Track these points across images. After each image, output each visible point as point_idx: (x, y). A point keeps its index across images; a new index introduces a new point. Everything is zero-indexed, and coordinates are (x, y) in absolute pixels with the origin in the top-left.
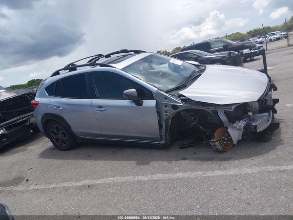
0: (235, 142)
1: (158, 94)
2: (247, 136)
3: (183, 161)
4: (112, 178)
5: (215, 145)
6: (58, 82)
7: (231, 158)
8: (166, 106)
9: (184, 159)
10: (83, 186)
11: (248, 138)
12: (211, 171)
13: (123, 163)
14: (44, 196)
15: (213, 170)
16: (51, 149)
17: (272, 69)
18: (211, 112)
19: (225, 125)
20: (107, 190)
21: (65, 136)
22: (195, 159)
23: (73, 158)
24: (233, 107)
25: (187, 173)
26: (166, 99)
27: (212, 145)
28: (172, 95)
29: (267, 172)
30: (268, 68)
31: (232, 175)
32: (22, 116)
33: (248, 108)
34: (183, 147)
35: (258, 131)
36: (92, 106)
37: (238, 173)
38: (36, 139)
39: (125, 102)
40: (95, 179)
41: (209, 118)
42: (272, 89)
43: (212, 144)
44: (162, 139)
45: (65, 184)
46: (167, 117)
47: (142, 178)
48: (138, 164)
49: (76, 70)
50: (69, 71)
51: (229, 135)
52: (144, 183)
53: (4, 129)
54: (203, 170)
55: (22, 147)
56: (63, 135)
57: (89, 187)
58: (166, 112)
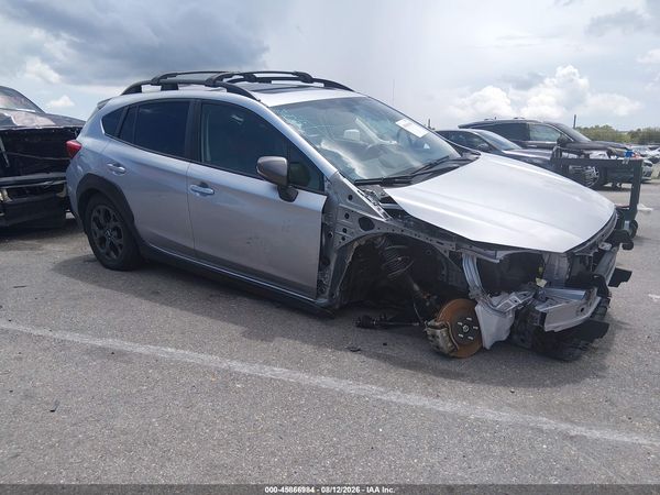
0: (487, 343)
1: (335, 182)
2: (522, 337)
3: (349, 353)
4: (173, 350)
5: (434, 336)
6: (131, 108)
7: (463, 375)
8: (347, 216)
9: (355, 350)
10: (103, 349)
11: (522, 340)
12: (402, 392)
13: (218, 325)
14: (9, 348)
15: (406, 390)
16: (87, 260)
17: (649, 212)
18: (447, 255)
19: (473, 293)
20: (146, 372)
21: (119, 237)
22: (379, 357)
23: (118, 289)
24: (501, 255)
25: (344, 382)
26: (350, 198)
27: (429, 333)
28: (368, 193)
29: (532, 429)
30: (640, 207)
31: (444, 414)
32: (52, 175)
33: (541, 269)
34: (364, 325)
35: (548, 327)
36: (185, 177)
37: (462, 412)
38: (72, 233)
39: (260, 186)
40: (135, 342)
41: (444, 272)
42: (621, 245)
43: (429, 331)
44: (323, 293)
45: (68, 336)
46: (343, 243)
47: (237, 366)
48: (249, 335)
49: (177, 89)
50: (162, 90)
51: (476, 321)
52: (237, 377)
53: (5, 193)
54: (383, 385)
55: (34, 242)
56: (115, 233)
57: (114, 354)
58: (345, 231)
